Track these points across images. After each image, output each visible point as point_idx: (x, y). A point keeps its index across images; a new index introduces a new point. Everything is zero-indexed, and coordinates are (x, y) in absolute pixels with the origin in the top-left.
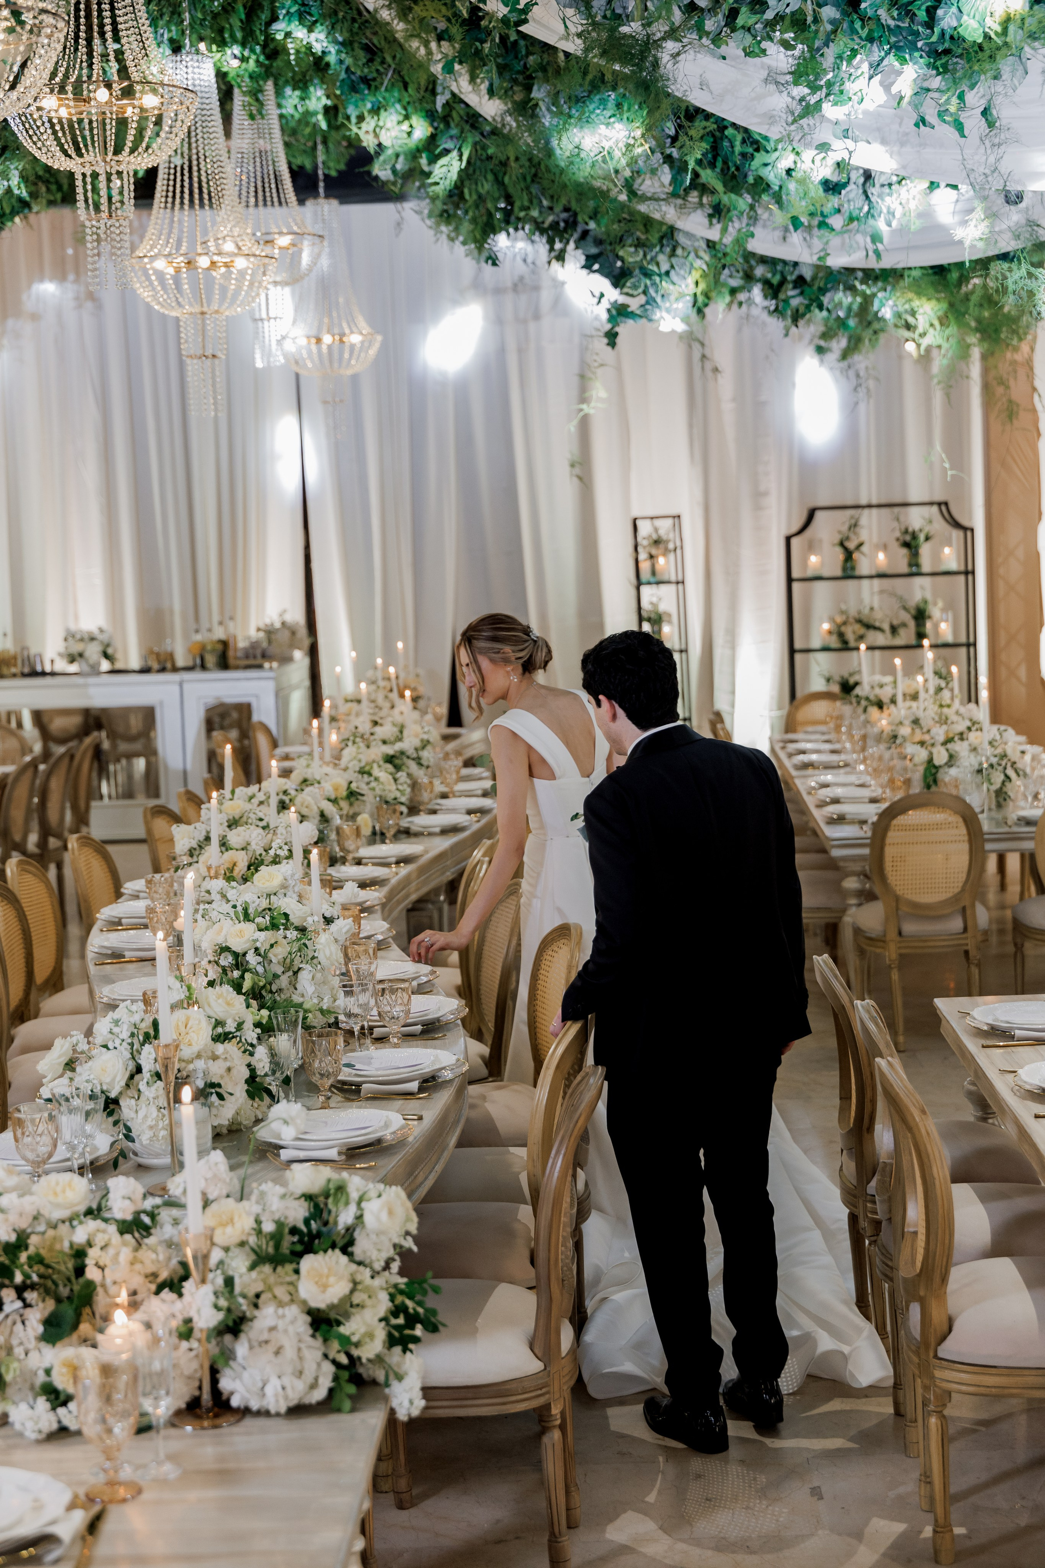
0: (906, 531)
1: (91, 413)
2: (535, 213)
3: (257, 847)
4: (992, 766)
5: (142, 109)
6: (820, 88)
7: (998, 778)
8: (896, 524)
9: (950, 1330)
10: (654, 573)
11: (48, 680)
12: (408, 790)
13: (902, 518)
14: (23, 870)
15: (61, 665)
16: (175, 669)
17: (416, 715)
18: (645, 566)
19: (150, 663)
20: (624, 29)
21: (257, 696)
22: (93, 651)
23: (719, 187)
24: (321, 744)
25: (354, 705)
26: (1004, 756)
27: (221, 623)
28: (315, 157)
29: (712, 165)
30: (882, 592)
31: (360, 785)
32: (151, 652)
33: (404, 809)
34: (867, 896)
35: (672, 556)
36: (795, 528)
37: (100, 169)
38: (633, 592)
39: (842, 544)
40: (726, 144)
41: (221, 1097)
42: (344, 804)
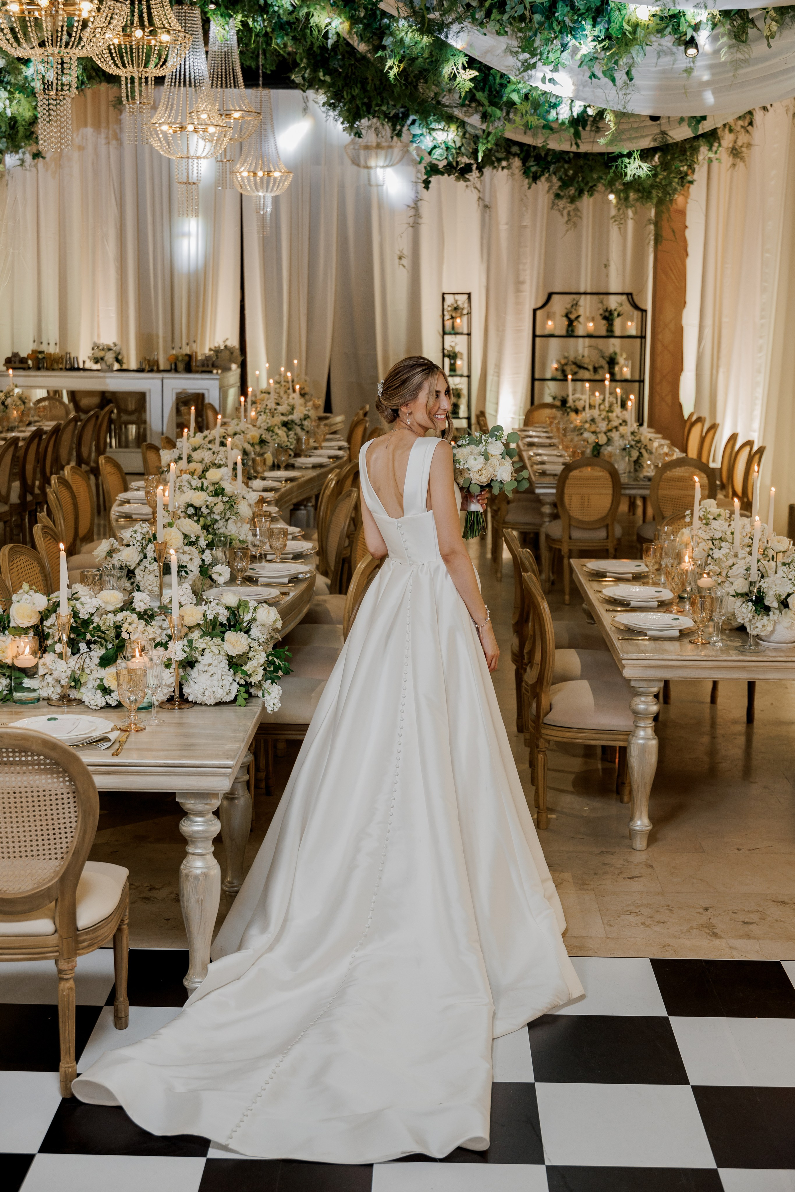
0: (606, 310)
1: (113, 210)
2: (384, 108)
3: (207, 460)
4: (632, 446)
5: (161, 42)
6: (536, 55)
7: (635, 454)
8: (600, 306)
9: (551, 710)
10: (453, 328)
11: (81, 373)
12: (295, 442)
13: (605, 303)
14: (74, 472)
15: (90, 365)
16: (159, 371)
17: (302, 401)
18: (448, 324)
19: (144, 366)
20: (431, 16)
21: (208, 389)
22: (110, 357)
23: (486, 103)
24: (246, 417)
25: (266, 395)
26: (639, 442)
27: (188, 344)
28: (258, 61)
29: (483, 90)
30: (590, 346)
31: (267, 436)
32: (145, 359)
33: (292, 454)
34: (555, 517)
35: (465, 318)
36: (540, 304)
37: (136, 76)
38: (441, 339)
39: (567, 316)
40: (491, 78)
41: (187, 573)
42: (258, 448)
